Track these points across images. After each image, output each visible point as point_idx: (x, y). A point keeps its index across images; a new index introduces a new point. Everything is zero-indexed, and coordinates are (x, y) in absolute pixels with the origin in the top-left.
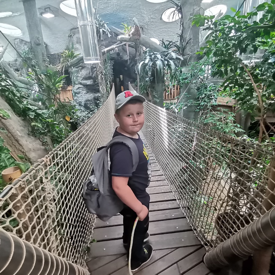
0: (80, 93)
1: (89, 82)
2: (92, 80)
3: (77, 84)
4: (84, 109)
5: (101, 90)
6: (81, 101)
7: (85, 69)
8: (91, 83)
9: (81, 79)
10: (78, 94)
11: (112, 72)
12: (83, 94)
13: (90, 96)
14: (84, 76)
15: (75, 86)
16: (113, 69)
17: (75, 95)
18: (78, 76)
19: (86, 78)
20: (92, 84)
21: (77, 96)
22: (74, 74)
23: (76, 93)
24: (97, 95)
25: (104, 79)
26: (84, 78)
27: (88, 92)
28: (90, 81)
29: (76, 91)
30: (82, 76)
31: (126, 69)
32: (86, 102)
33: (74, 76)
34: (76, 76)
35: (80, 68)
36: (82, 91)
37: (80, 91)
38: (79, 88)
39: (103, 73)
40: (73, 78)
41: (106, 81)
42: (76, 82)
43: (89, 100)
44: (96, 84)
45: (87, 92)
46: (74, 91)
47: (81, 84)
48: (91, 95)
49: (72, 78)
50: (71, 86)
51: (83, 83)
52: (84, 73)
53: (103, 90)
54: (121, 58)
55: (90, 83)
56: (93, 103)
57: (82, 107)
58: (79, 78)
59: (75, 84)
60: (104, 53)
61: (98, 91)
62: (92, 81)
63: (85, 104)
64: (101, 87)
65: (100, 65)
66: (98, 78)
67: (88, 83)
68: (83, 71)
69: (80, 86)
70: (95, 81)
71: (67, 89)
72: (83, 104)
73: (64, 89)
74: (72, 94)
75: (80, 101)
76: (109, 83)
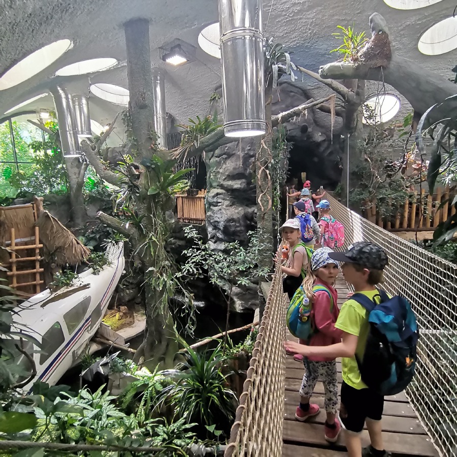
0: (219, 204)
1: (237, 184)
2: (244, 180)
3: (215, 188)
4: (223, 235)
5: (260, 204)
6: (219, 220)
7: (233, 159)
8: (242, 187)
9: (224, 178)
10: (214, 206)
11: (288, 165)
12: (224, 207)
13: (237, 211)
14: (230, 173)
15: (211, 191)
16: (289, 159)
17: (209, 208)
18: (219, 172)
19: (232, 177)
20: (244, 188)
21: (211, 209)
22: (212, 169)
23: (211, 204)
24: (250, 210)
25: (269, 177)
26: (228, 176)
27: (233, 204)
28: (240, 182)
29: (210, 200)
30: (226, 172)
31: (316, 159)
32: (228, 224)
33: (211, 172)
34: (214, 172)
35: (224, 156)
36: (223, 201)
37: (219, 201)
38: (217, 194)
39: (270, 165)
40: (210, 176)
41: (273, 183)
42: (214, 184)
43: (232, 220)
44: (251, 189)
45: (231, 204)
46: (207, 200)
47: (222, 186)
48: (240, 209)
49: (208, 176)
50: (205, 189)
51: (226, 186)
52: (230, 166)
53: (265, 204)
54: (309, 137)
55: (239, 186)
56: (240, 226)
57: (220, 232)
58: (219, 176)
59: (211, 186)
60: (275, 123)
61: (254, 202)
62: (244, 182)
63: (225, 227)
64: (261, 195)
65: (264, 145)
66: (256, 176)
67: (236, 187)
68: (228, 162)
69: (220, 191)
70: (249, 183)
71: (197, 196)
72: (221, 225)
73: (191, 195)
74: (205, 205)
75: (217, 219)
76: (278, 188)
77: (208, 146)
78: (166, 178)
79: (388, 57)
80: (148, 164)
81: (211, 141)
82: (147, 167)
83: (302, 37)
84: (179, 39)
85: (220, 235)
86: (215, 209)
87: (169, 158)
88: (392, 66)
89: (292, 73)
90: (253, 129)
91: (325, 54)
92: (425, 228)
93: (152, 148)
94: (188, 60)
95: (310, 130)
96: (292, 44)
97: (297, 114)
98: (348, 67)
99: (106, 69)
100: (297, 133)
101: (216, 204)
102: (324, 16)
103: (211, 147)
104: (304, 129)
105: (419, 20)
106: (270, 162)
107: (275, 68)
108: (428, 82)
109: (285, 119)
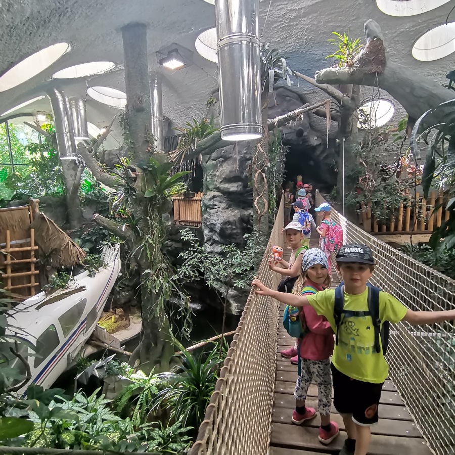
0: (215, 207)
1: (233, 187)
2: (240, 183)
3: (212, 191)
4: (219, 238)
5: (257, 207)
6: (215, 223)
7: (230, 162)
8: (239, 189)
9: (220, 180)
10: (211, 209)
11: (284, 168)
12: (220, 209)
13: (233, 214)
14: (226, 175)
15: (208, 194)
16: (285, 163)
17: (206, 210)
18: (215, 175)
19: (229, 180)
20: (240, 191)
21: (208, 212)
22: (208, 171)
23: (207, 207)
24: (246, 213)
25: (266, 180)
26: (225, 179)
27: (229, 207)
28: (236, 185)
29: (207, 202)
30: (223, 174)
31: (312, 163)
32: (224, 227)
33: (207, 175)
34: (211, 174)
35: (221, 159)
36: (219, 204)
37: (216, 203)
38: (214, 197)
39: (266, 168)
40: (207, 179)
41: (269, 187)
42: (211, 187)
43: (229, 223)
44: (248, 192)
45: (227, 207)
46: (203, 203)
47: (218, 189)
48: (236, 212)
49: (205, 178)
50: (202, 192)
51: (222, 189)
52: (226, 169)
53: (262, 207)
54: (305, 141)
55: (235, 189)
56: (237, 228)
57: (216, 234)
58: (216, 179)
59: (208, 189)
60: (271, 127)
61: (250, 205)
62: (241, 185)
63: (222, 230)
64: (257, 198)
65: (261, 149)
66: (252, 179)
67: (232, 189)
68: (225, 165)
69: (216, 193)
70: (245, 186)
71: (194, 198)
72: (218, 228)
73: (188, 198)
74: (201, 207)
75: (213, 222)
76: (274, 191)
77: (204, 149)
78: (163, 180)
79: (383, 63)
80: (145, 167)
81: (207, 145)
82: (144, 170)
83: (298, 43)
84: (176, 44)
85: (216, 238)
86: (212, 211)
87: (165, 161)
88: (387, 72)
89: (288, 78)
90: (249, 132)
91: (321, 59)
92: (418, 231)
93: (149, 151)
94: (185, 64)
95: (305, 134)
96: (288, 49)
97: (293, 118)
98: (343, 73)
99: (103, 72)
100: (293, 137)
101: (213, 207)
102: (319, 22)
103: (208, 150)
104: (300, 133)
105: (413, 26)
106: (267, 166)
107: (272, 72)
108: (422, 88)
109: (281, 123)
